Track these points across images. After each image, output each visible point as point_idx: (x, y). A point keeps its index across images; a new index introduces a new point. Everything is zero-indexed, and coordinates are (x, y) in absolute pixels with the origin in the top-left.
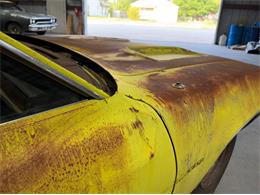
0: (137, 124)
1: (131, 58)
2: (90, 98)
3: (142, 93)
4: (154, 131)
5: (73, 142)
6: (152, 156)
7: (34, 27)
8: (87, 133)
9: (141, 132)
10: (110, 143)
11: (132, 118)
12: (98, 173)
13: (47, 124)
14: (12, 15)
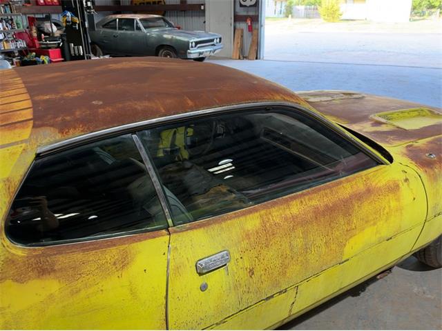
0: (406, 180)
1: (383, 128)
2: (382, 164)
3: (406, 161)
4: (416, 184)
5: (379, 185)
6: (414, 199)
7: (194, 52)
8: (384, 182)
9: (408, 185)
10: (394, 188)
11: (403, 176)
12: (389, 202)
13: (369, 176)
14: (165, 36)
